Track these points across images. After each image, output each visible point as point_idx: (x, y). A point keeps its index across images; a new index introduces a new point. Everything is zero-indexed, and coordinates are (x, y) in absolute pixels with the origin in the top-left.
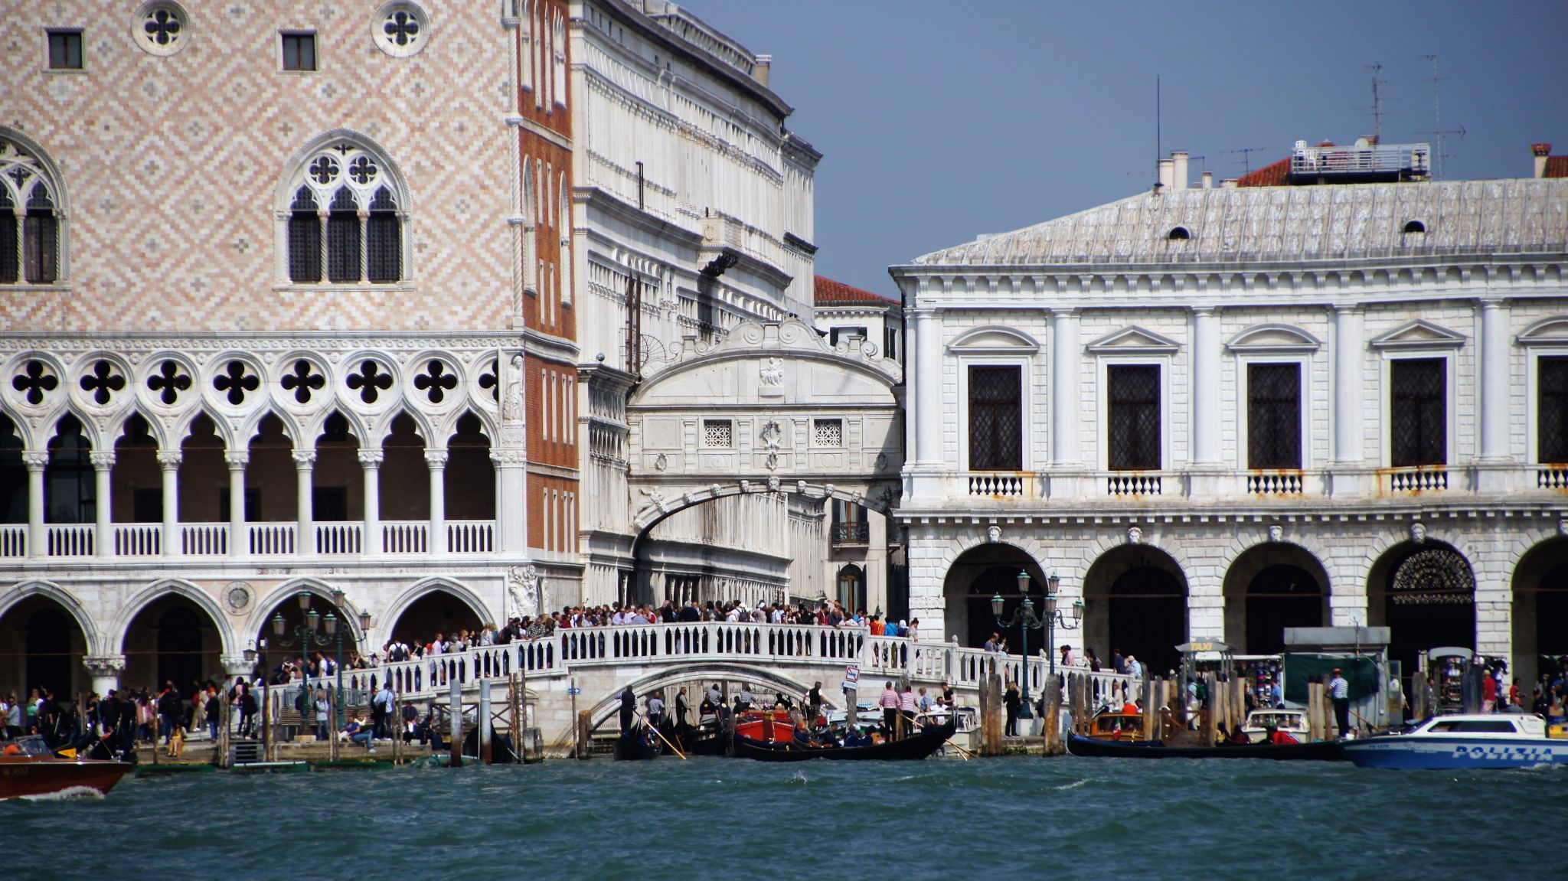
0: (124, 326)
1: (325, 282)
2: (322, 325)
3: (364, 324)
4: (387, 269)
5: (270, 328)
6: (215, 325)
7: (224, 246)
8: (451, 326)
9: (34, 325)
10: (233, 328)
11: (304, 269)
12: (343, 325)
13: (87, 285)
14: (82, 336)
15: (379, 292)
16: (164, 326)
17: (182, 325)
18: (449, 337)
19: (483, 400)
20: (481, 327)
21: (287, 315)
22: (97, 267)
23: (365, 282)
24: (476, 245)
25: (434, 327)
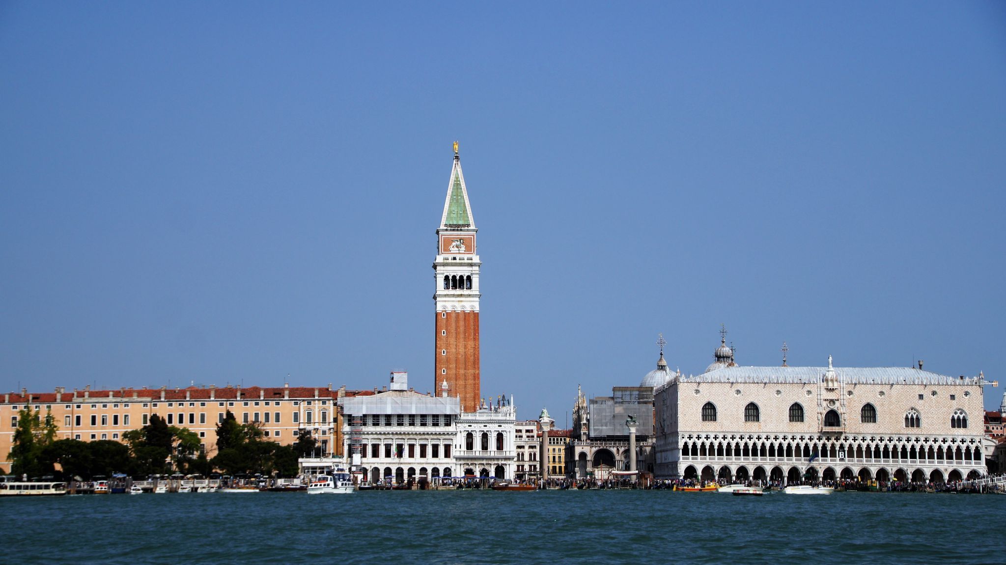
0: (929, 433)
1: (956, 428)
2: (956, 434)
3: (962, 434)
4: (965, 426)
5: (949, 434)
6: (941, 434)
7: (943, 423)
8: (974, 434)
9: (917, 433)
10: (944, 434)
11: (953, 426)
12: (959, 434)
13: (924, 428)
14: (924, 435)
15: (964, 429)
16: (935, 433)
17: (937, 433)
18: (974, 436)
19: (979, 444)
20: (978, 434)
21: (951, 432)
22: (925, 425)
23: (962, 428)
24: (978, 423)
25: (972, 434)
